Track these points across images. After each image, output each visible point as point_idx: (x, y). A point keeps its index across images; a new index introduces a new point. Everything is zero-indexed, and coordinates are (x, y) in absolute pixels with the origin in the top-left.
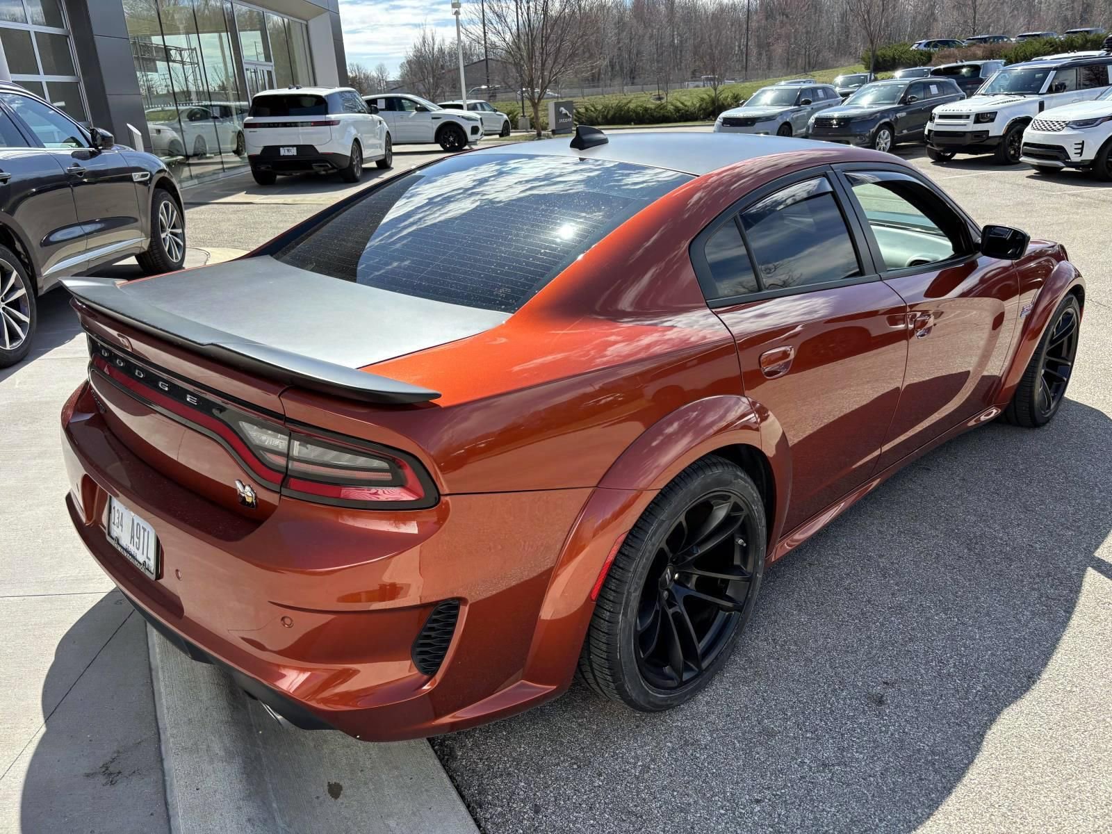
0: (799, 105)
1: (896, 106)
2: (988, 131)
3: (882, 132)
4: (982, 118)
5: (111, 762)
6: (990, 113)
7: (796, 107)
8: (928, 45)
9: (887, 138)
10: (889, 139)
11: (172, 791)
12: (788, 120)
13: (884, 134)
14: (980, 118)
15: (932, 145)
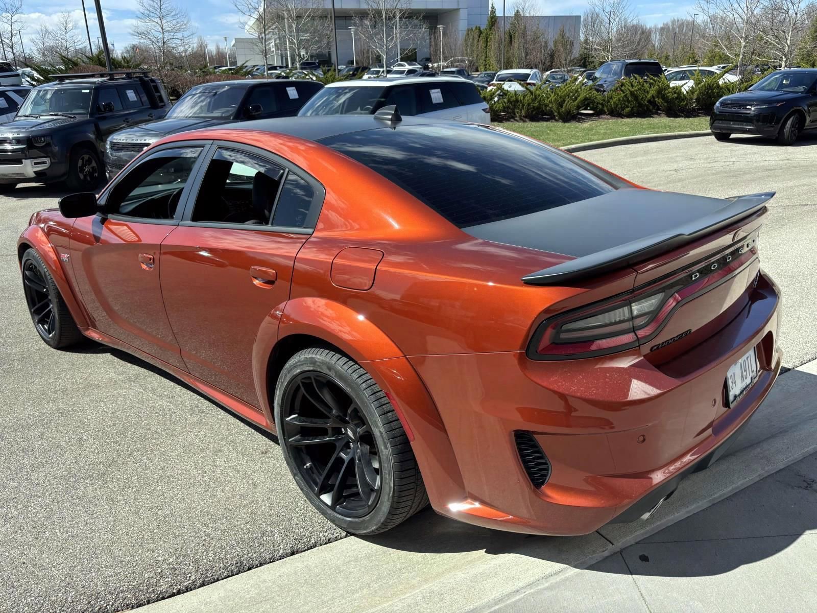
5: (801, 487)
11: (796, 459)
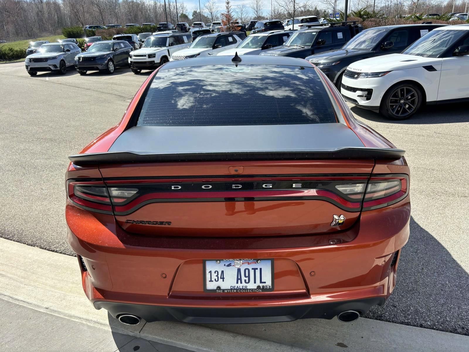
0: (65, 52)
1: (111, 52)
2: (154, 61)
3: (110, 63)
4: (151, 56)
6: (153, 54)
7: (64, 53)
8: (90, 27)
9: (112, 65)
10: (113, 66)
12: (62, 59)
13: (111, 63)
14: (150, 56)
15: (133, 67)
